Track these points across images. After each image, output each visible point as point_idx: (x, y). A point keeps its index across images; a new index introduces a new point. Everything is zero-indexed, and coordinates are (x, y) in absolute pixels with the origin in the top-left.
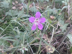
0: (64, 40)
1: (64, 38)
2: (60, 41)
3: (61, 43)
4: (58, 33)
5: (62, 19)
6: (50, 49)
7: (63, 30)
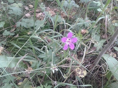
0: (98, 62)
1: (98, 59)
2: (93, 62)
3: (94, 65)
4: (91, 53)
5: (98, 33)
6: (80, 73)
7: (98, 49)
